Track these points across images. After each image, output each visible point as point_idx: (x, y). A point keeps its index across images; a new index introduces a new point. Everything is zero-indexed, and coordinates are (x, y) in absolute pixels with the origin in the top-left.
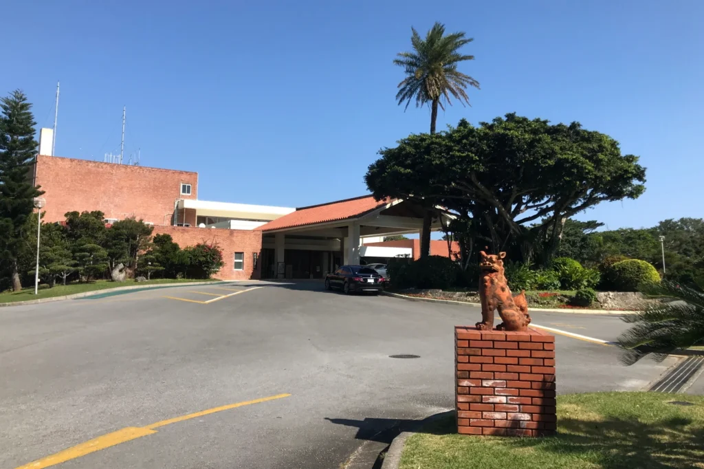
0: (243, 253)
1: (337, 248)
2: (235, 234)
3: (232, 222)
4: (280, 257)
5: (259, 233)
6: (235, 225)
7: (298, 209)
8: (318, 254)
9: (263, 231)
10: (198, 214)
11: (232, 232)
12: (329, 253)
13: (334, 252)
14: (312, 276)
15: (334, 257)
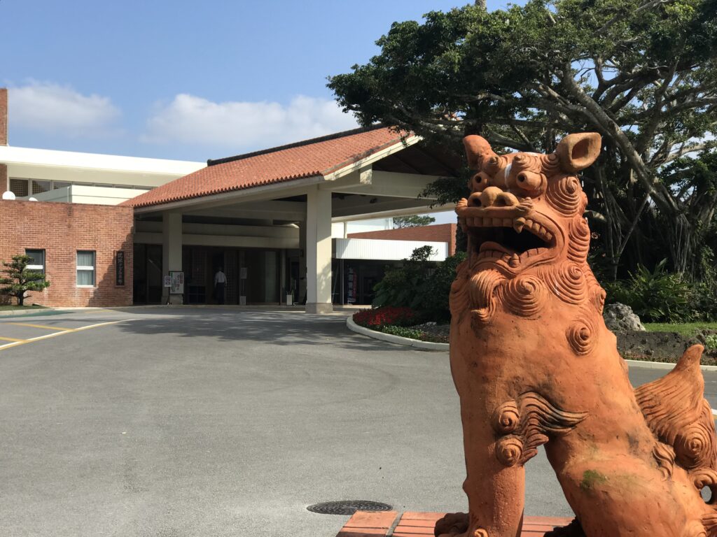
0: (95, 251)
1: (293, 241)
2: (76, 214)
3: (75, 189)
4: (174, 262)
5: (126, 211)
6: (80, 195)
7: (211, 163)
8: (254, 256)
9: (135, 208)
10: (11, 174)
11: (70, 209)
12: (279, 252)
13: (287, 251)
14: (243, 299)
15: (288, 260)
